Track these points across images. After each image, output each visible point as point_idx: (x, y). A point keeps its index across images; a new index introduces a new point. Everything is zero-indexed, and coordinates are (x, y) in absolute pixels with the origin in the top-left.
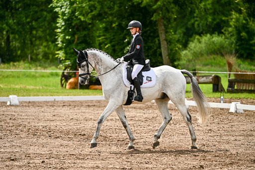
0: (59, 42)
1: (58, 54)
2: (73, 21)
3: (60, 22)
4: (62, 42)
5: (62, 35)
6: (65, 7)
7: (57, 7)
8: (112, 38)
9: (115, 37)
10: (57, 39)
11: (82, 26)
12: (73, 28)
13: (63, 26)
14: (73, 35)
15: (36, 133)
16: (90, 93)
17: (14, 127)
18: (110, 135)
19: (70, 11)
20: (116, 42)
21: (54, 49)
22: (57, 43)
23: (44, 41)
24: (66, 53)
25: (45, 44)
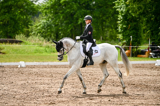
0: (119, 29)
1: (119, 36)
2: (128, 16)
3: (120, 17)
4: (121, 29)
5: (121, 25)
6: (123, 8)
7: (118, 8)
8: (151, 26)
9: (153, 26)
10: (118, 27)
11: (133, 20)
12: (128, 20)
13: (122, 19)
14: (127, 25)
15: (105, 83)
16: (138, 59)
17: (92, 80)
18: (149, 84)
19: (126, 10)
20: (154, 29)
21: (116, 33)
22: (118, 29)
23: (110, 28)
24: (123, 36)
25: (110, 30)
